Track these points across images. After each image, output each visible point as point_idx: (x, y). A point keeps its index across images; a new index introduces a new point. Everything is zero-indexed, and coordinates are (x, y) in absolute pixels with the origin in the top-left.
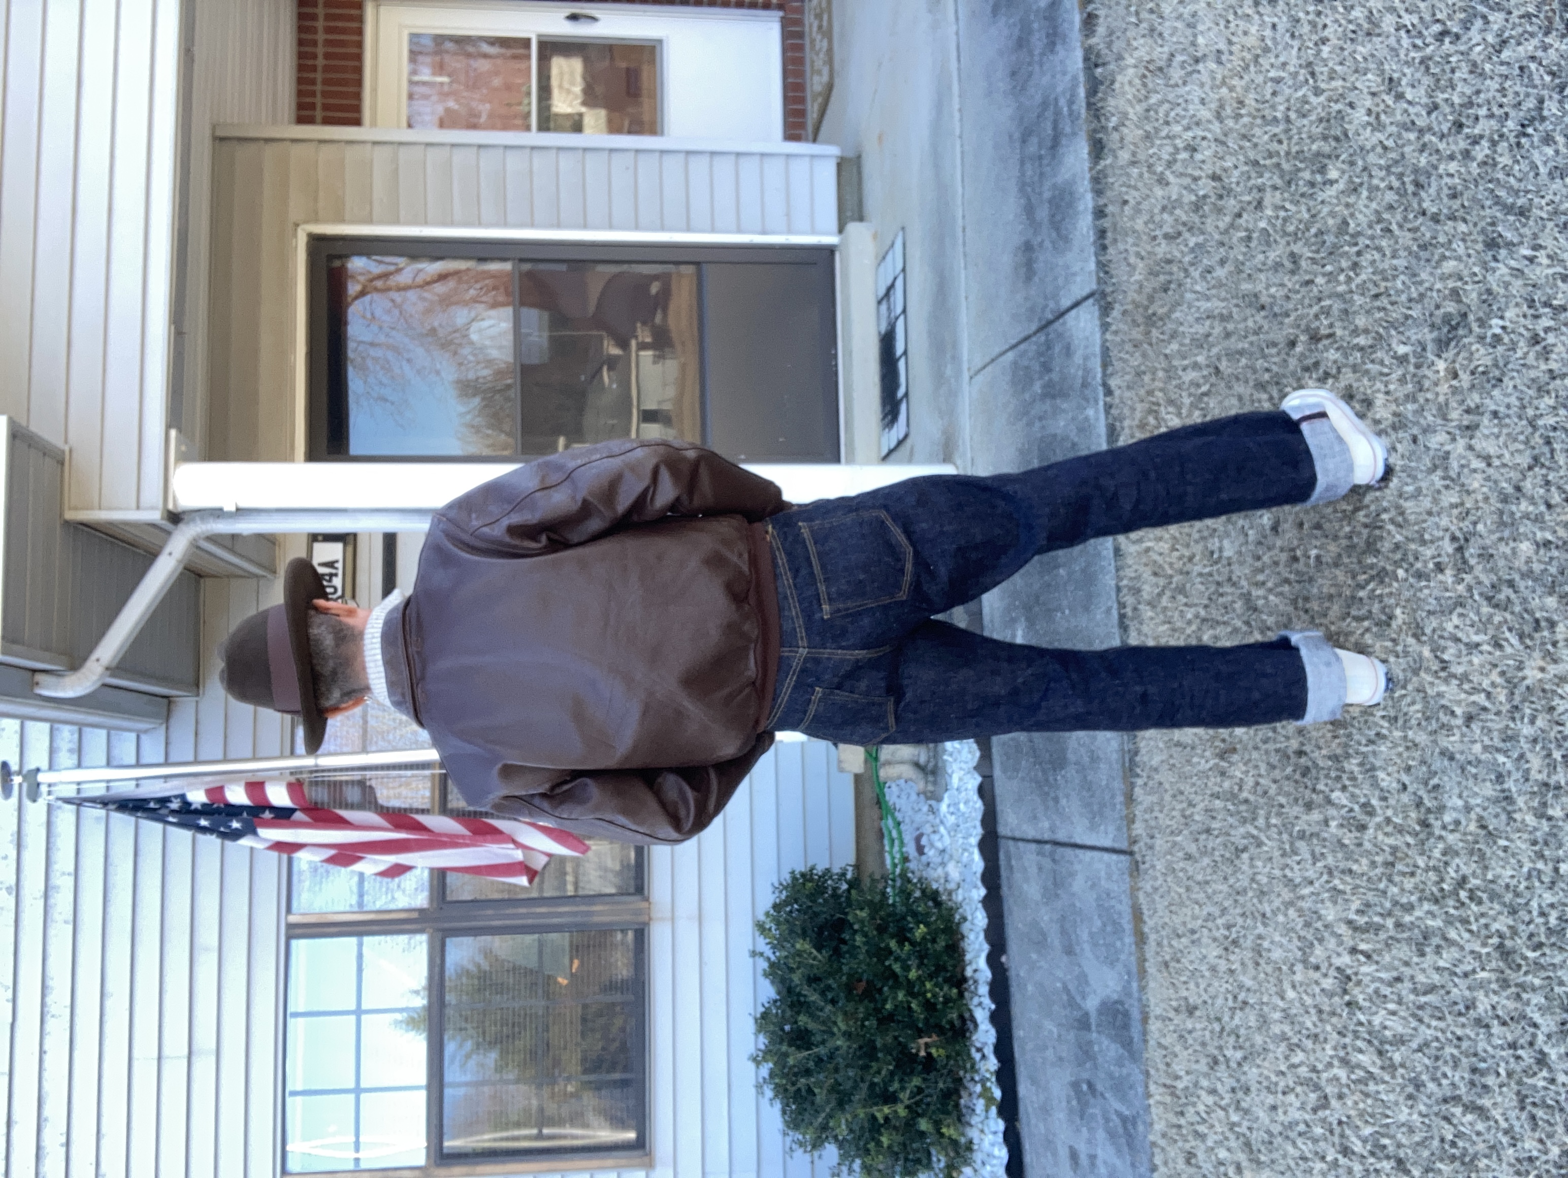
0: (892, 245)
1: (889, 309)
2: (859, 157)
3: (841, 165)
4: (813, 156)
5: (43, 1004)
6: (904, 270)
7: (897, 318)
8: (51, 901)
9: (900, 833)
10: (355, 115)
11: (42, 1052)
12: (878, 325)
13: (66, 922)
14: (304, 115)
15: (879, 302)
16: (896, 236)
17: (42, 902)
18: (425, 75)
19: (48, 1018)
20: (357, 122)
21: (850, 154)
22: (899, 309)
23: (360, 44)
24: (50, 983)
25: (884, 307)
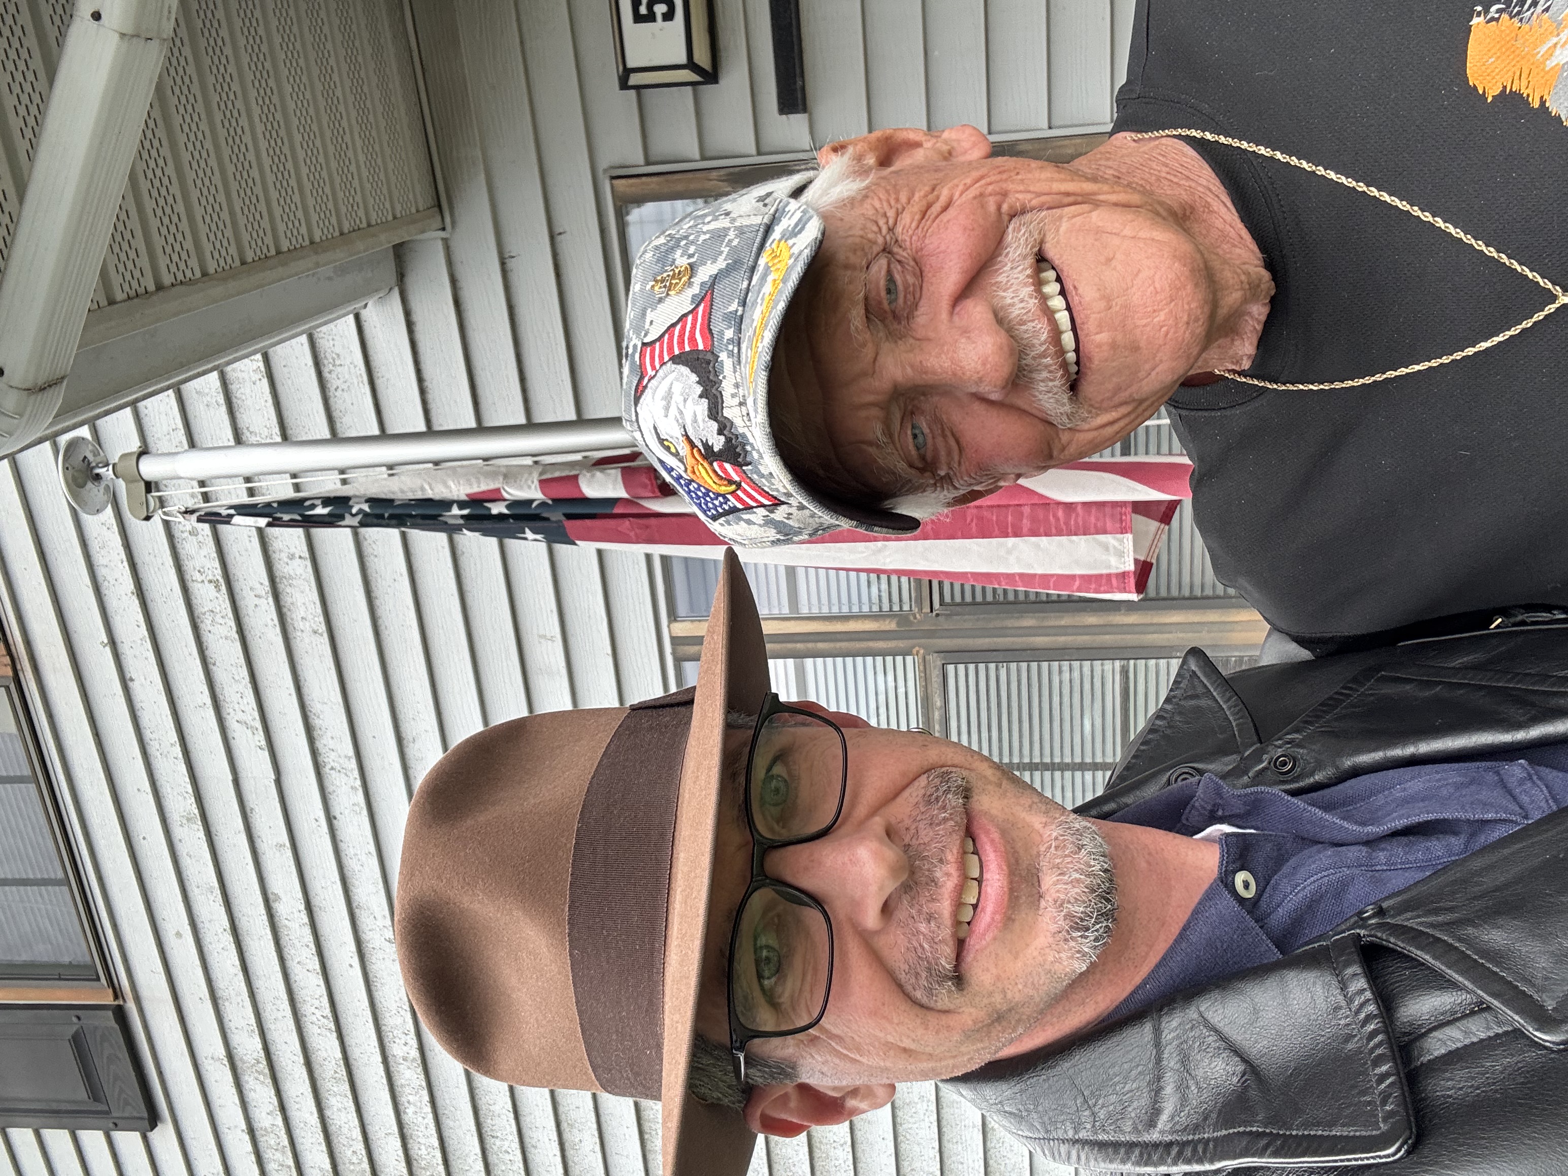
5: (314, 753)
8: (286, 600)
11: (330, 819)
13: (315, 632)
17: (271, 600)
19: (326, 770)
24: (315, 722)
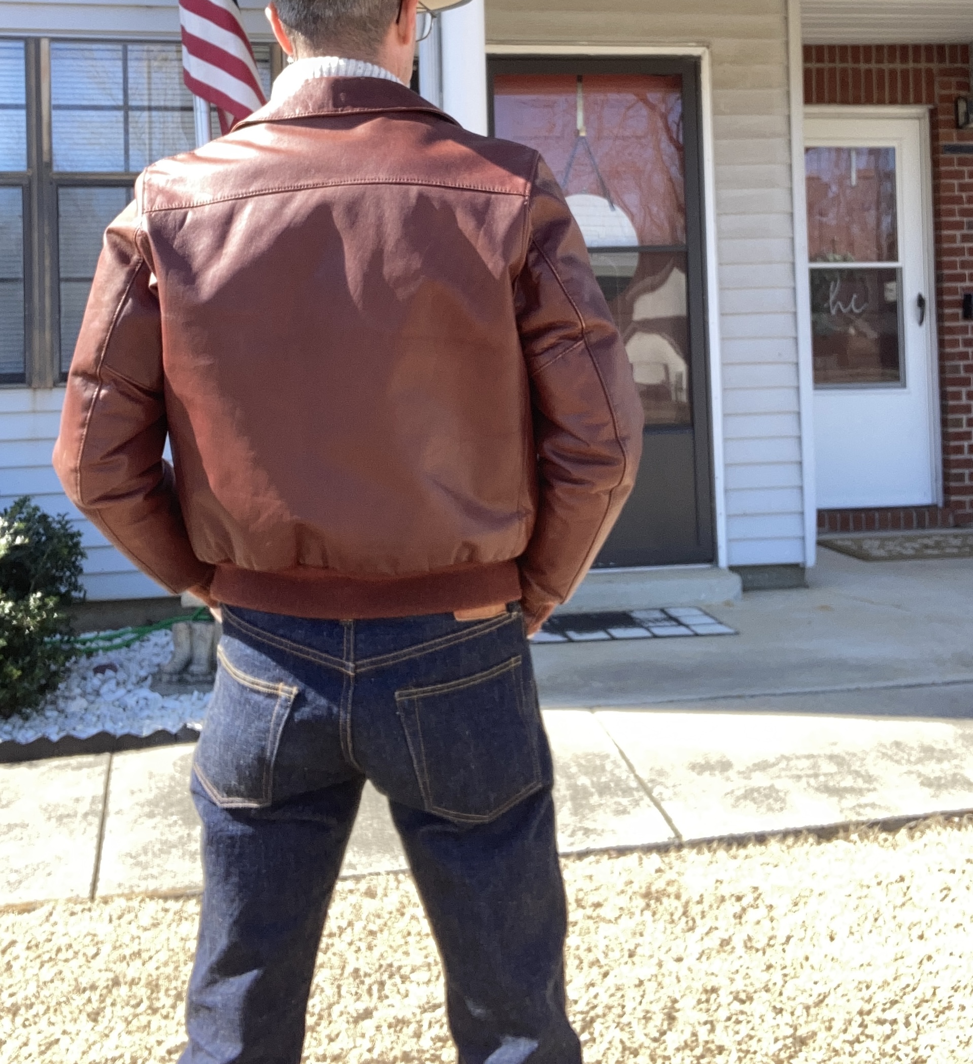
0: (720, 623)
1: (657, 620)
2: (806, 586)
3: (797, 569)
4: (803, 539)
6: (697, 635)
7: (647, 629)
9: (118, 647)
10: (814, 98)
12: (640, 610)
14: (811, 52)
15: (663, 611)
16: (730, 627)
18: (857, 164)
20: (808, 100)
21: (808, 577)
22: (657, 631)
23: (881, 102)
25: (658, 615)
